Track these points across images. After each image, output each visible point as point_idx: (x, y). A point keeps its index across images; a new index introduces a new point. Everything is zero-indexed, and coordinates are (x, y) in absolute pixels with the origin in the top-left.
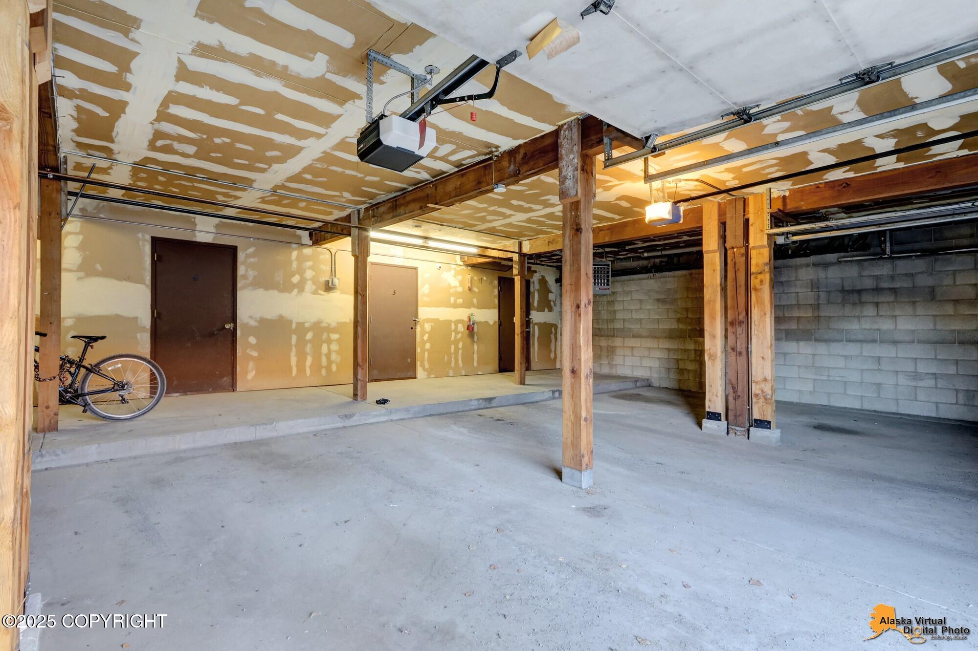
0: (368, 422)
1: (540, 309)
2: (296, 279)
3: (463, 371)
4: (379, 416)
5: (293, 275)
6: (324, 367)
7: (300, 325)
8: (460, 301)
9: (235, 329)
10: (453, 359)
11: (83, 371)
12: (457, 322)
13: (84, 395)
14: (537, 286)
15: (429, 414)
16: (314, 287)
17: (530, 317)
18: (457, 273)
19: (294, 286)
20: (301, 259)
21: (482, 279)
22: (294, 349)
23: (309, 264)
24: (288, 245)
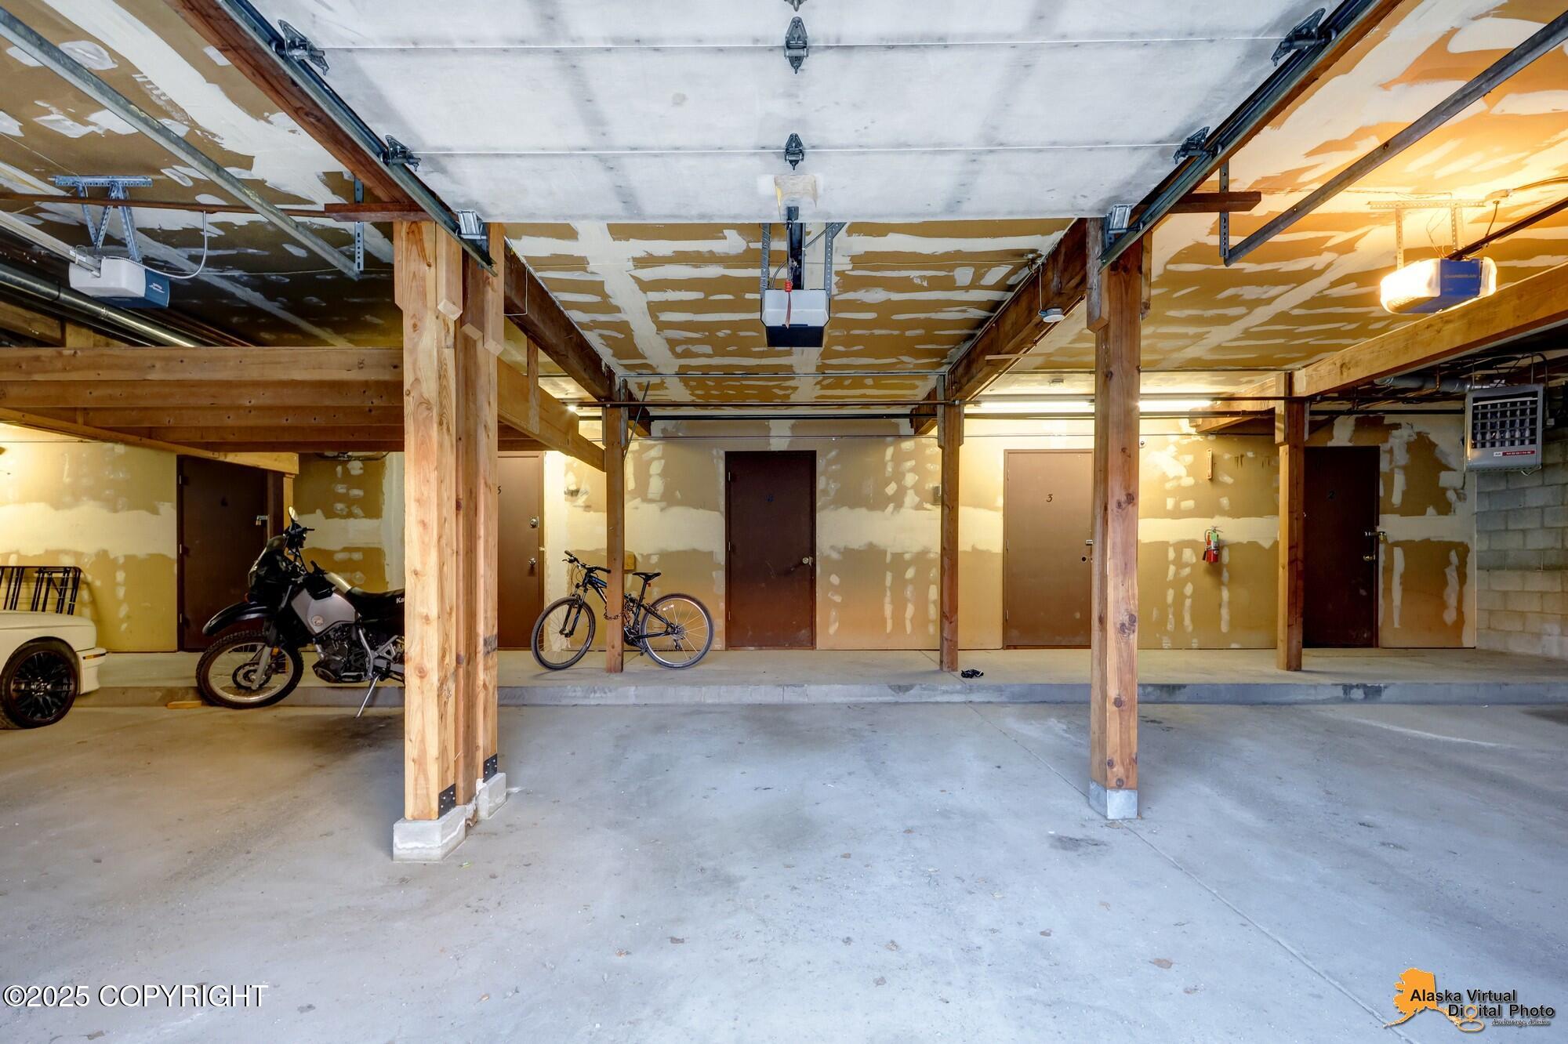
0: (932, 700)
1: (1411, 507)
2: (891, 489)
3: (1195, 640)
4: (952, 693)
5: (887, 484)
6: (932, 622)
7: (898, 557)
8: (1189, 504)
9: (814, 564)
10: (1170, 616)
11: (643, 611)
12: (1180, 546)
13: (644, 637)
14: (1402, 457)
15: (1040, 699)
16: (917, 499)
17: (1379, 529)
18: (1181, 451)
19: (889, 499)
20: (898, 459)
21: (1242, 456)
22: (888, 593)
23: (910, 464)
24: (881, 439)
